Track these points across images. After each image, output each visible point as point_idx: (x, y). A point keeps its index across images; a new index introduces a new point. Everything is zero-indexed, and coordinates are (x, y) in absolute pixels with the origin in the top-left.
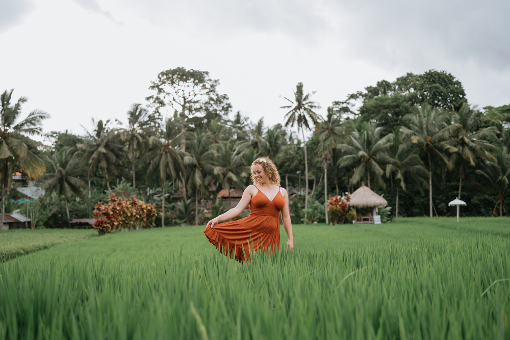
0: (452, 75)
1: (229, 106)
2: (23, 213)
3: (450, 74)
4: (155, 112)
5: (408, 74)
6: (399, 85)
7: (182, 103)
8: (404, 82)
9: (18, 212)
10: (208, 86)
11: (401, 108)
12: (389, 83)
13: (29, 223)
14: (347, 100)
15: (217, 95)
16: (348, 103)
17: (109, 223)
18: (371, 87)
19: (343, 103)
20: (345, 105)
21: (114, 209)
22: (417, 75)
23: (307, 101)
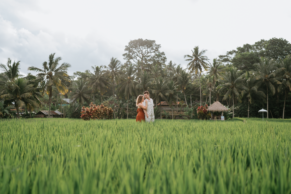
0: (286, 40)
1: (165, 58)
2: (60, 111)
3: (285, 40)
4: (128, 62)
5: (261, 40)
6: (256, 46)
7: (141, 57)
8: (259, 44)
9: (58, 110)
10: (154, 48)
11: (254, 59)
12: (250, 45)
13: (62, 115)
14: (227, 55)
15: (159, 52)
16: (228, 56)
17: (88, 116)
18: (240, 47)
19: (225, 56)
20: (226, 57)
21: (91, 110)
22: (266, 41)
23: (200, 56)
